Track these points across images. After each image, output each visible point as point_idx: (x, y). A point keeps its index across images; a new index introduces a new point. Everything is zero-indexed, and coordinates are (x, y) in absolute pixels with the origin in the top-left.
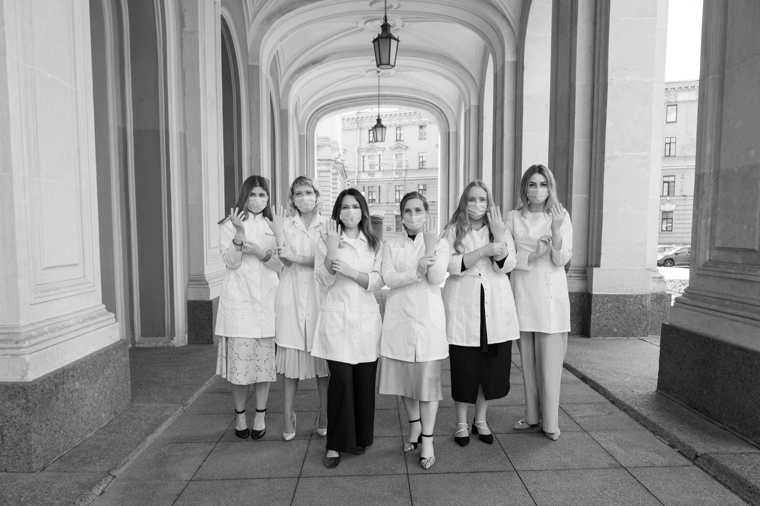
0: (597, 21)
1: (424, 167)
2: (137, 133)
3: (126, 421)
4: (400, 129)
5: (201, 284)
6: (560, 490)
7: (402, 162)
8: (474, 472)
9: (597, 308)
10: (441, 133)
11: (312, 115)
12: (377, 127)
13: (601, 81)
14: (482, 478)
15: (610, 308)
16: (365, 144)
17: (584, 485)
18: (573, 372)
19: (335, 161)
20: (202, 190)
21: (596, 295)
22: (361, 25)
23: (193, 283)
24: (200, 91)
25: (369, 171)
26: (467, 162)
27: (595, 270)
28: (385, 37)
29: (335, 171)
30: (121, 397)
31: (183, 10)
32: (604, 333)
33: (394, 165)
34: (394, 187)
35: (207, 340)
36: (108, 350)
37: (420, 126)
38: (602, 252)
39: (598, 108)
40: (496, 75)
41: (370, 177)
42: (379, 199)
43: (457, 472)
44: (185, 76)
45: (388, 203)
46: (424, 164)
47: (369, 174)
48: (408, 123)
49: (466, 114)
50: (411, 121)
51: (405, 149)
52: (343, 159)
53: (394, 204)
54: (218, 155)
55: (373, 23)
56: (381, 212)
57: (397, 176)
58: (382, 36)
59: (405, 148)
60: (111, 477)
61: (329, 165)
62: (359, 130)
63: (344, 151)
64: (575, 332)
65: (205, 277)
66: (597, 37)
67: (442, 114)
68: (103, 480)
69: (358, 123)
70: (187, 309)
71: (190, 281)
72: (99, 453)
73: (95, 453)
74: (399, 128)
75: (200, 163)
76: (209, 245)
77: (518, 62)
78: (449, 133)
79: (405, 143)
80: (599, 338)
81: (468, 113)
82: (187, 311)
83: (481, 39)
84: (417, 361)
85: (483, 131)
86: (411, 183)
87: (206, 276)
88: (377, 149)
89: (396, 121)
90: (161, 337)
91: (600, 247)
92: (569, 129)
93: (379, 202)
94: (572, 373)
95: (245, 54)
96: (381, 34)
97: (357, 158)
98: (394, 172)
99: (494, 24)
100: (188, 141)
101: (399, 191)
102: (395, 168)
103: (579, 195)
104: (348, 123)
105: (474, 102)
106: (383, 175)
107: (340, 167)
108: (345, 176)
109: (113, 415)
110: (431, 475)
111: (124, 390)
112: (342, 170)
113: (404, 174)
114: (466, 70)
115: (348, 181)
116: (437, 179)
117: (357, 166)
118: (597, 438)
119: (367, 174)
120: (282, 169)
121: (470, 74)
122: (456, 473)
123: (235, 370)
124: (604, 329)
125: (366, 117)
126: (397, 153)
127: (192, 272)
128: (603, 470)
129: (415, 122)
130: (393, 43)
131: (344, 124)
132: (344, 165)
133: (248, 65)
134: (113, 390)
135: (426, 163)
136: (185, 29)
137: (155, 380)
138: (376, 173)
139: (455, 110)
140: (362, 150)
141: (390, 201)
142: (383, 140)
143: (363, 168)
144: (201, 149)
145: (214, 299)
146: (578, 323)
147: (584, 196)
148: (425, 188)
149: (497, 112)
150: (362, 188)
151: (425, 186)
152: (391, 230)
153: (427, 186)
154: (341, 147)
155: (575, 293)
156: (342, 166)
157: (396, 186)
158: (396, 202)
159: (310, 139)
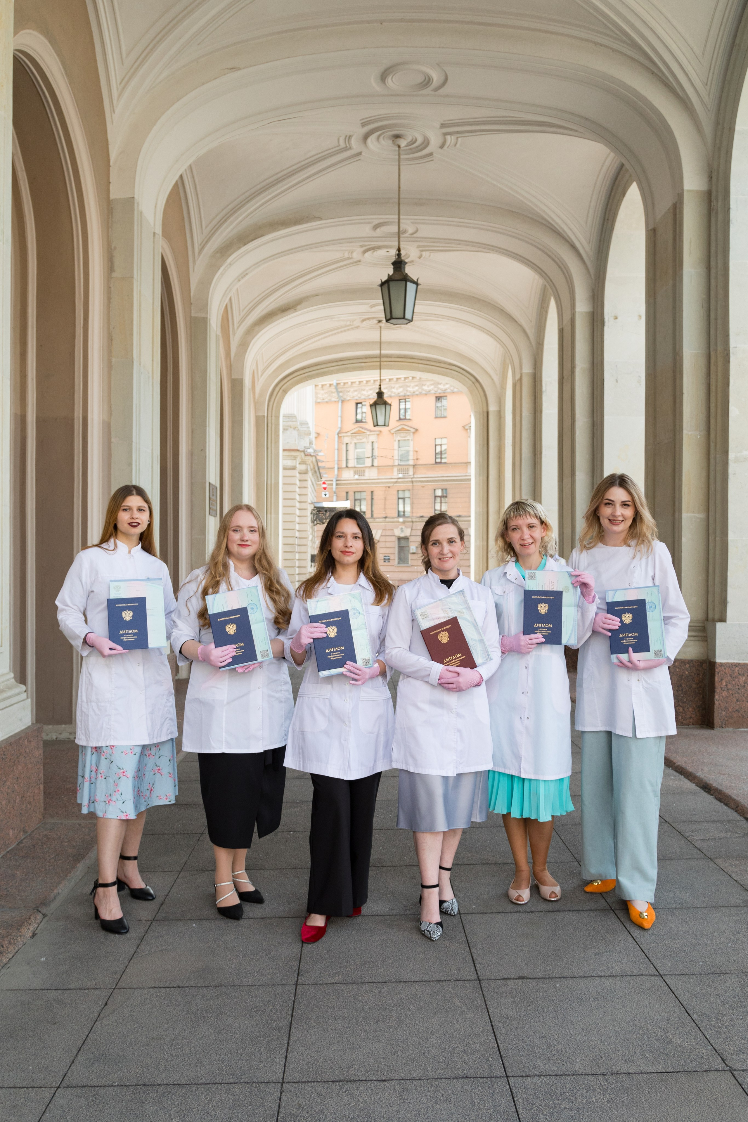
0: (712, 263)
1: (443, 461)
2: (40, 422)
3: (42, 843)
4: (405, 402)
6: (676, 933)
7: (408, 452)
8: (554, 911)
9: (724, 683)
10: (475, 411)
11: (277, 385)
12: (378, 404)
13: (720, 348)
14: (566, 918)
15: (743, 684)
16: (350, 425)
17: (709, 927)
18: (690, 778)
19: (304, 451)
21: (721, 665)
22: (356, 256)
24: (133, 362)
25: (355, 467)
26: (518, 458)
27: (719, 626)
28: (398, 279)
29: (303, 467)
30: (32, 809)
31: (113, 247)
32: (735, 722)
33: (396, 457)
34: (396, 492)
36: (20, 739)
37: (436, 397)
38: (729, 599)
39: (716, 388)
40: (561, 332)
41: (356, 477)
42: (372, 511)
43: (529, 910)
44: (112, 340)
45: (386, 517)
46: (443, 456)
47: (355, 473)
48: (417, 393)
49: (514, 385)
50: (423, 389)
51: (414, 433)
52: (316, 448)
53: (395, 520)
54: (152, 453)
55: (375, 253)
57: (401, 475)
58: (393, 278)
59: (413, 430)
60: (40, 914)
61: (295, 458)
62: (340, 404)
63: (317, 435)
64: (691, 720)
66: (713, 287)
67: (477, 384)
68: (32, 917)
69: (338, 392)
72: (15, 883)
73: (11, 884)
74: (403, 399)
75: (130, 465)
77: (595, 313)
78: (488, 413)
79: (414, 424)
80: (727, 729)
81: (517, 385)
83: (537, 277)
85: (541, 412)
86: (423, 487)
88: (368, 433)
89: (398, 391)
90: (65, 724)
91: (726, 591)
92: (674, 416)
93: (372, 516)
94: (689, 780)
95: (188, 301)
96: (393, 275)
97: (336, 447)
98: (396, 469)
99: (558, 258)
100: (113, 433)
101: (404, 499)
102: (396, 464)
103: (692, 515)
104: (322, 392)
105: (527, 369)
106: (379, 473)
107: (312, 462)
108: (319, 475)
109: (22, 833)
110: (493, 915)
111: (35, 798)
112: (314, 466)
113: (411, 472)
114: (515, 321)
115: (324, 483)
116: (469, 480)
117: (336, 459)
118: (726, 867)
119: (352, 472)
120: (232, 468)
121: (520, 326)
122: (528, 912)
123: (118, 797)
124: (735, 716)
125: (352, 383)
126: (399, 438)
128: (735, 908)
129: (430, 391)
130: (411, 287)
131: (317, 394)
132: (318, 458)
133: (191, 316)
134: (24, 796)
135: (445, 455)
136: (114, 275)
137: (68, 786)
138: (367, 470)
139: (496, 379)
140: (344, 435)
141: (388, 515)
142: (387, 424)
143: (347, 463)
144: (132, 444)
146: (694, 706)
147: (699, 516)
148: (445, 495)
149: (564, 385)
150: (345, 494)
151: (444, 491)
152: (391, 561)
153: (448, 491)
154: (313, 430)
155: (690, 662)
156: (314, 459)
157: (398, 491)
158: (399, 516)
159: (273, 421)
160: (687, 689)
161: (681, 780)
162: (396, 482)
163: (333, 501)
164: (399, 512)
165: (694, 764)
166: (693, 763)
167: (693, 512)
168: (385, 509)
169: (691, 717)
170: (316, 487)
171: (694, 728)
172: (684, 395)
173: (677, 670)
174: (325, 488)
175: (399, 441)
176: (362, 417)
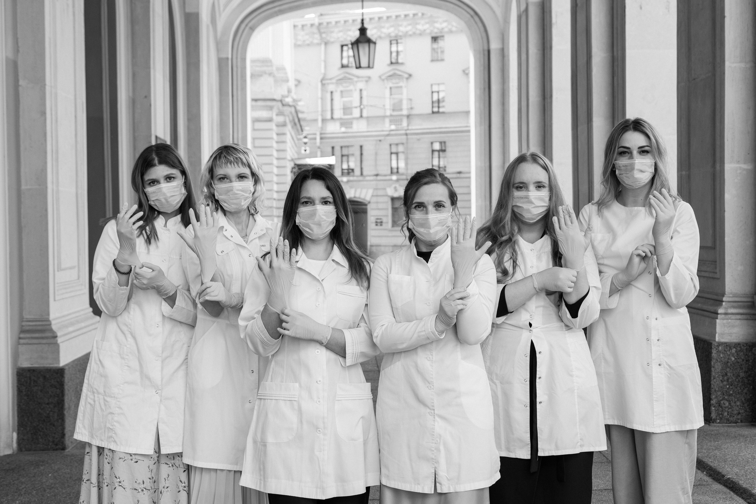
1: (441, 110)
4: (397, 43)
5: (42, 338)
7: (401, 101)
10: (475, 51)
11: (242, 22)
12: (361, 42)
16: (335, 71)
19: (281, 101)
20: (46, 163)
23: (28, 335)
25: (341, 119)
26: (524, 104)
29: (281, 119)
33: (388, 106)
34: (388, 147)
35: (53, 442)
37: (432, 37)
41: (343, 129)
42: (361, 169)
45: (377, 175)
46: (441, 105)
47: (342, 125)
48: (410, 33)
50: (417, 29)
51: (407, 79)
52: (295, 97)
53: (388, 178)
54: (75, 99)
56: (364, 191)
57: (393, 127)
59: (406, 76)
61: (271, 108)
62: (323, 46)
63: (297, 83)
64: (739, 417)
65: (50, 325)
67: (476, 18)
69: (321, 33)
70: (16, 385)
71: (22, 331)
74: (395, 40)
75: (44, 113)
76: (59, 264)
78: (489, 52)
79: (408, 68)
81: (523, 17)
82: (16, 388)
84: (439, 491)
85: (551, 48)
86: (419, 140)
87: (53, 322)
88: (355, 79)
89: (389, 30)
92: (714, 45)
93: (362, 174)
94: (743, 498)
97: (320, 95)
98: (387, 120)
100: (21, 75)
101: (397, 154)
102: (388, 113)
103: (737, 165)
104: (303, 33)
106: (368, 124)
107: (291, 113)
108: (299, 128)
112: (293, 117)
113: (405, 123)
115: (305, 137)
116: (469, 131)
117: (320, 109)
119: (337, 124)
125: (336, 22)
126: (392, 85)
127: (27, 316)
129: (425, 30)
131: (296, 35)
132: (298, 108)
135: (443, 104)
138: (355, 122)
139: (499, 11)
140: (329, 81)
141: (380, 172)
142: (371, 65)
143: (332, 113)
144: (45, 88)
145: (67, 365)
146: (743, 399)
147: (745, 166)
148: (443, 148)
149: (578, 14)
150: (330, 149)
151: (443, 144)
152: (384, 224)
153: (447, 144)
154: (291, 76)
155: (737, 345)
156: (293, 110)
157: (390, 145)
158: (392, 173)
159: (239, 64)
160: (734, 378)
161: (733, 499)
162: (388, 135)
163: (316, 157)
164: (392, 168)
165: (748, 477)
166: (746, 476)
167: (738, 162)
168: (376, 165)
169: (739, 413)
170: (296, 141)
171: (743, 426)
172: (726, 19)
173: (722, 356)
174: (305, 143)
175: (391, 88)
176: (348, 61)
